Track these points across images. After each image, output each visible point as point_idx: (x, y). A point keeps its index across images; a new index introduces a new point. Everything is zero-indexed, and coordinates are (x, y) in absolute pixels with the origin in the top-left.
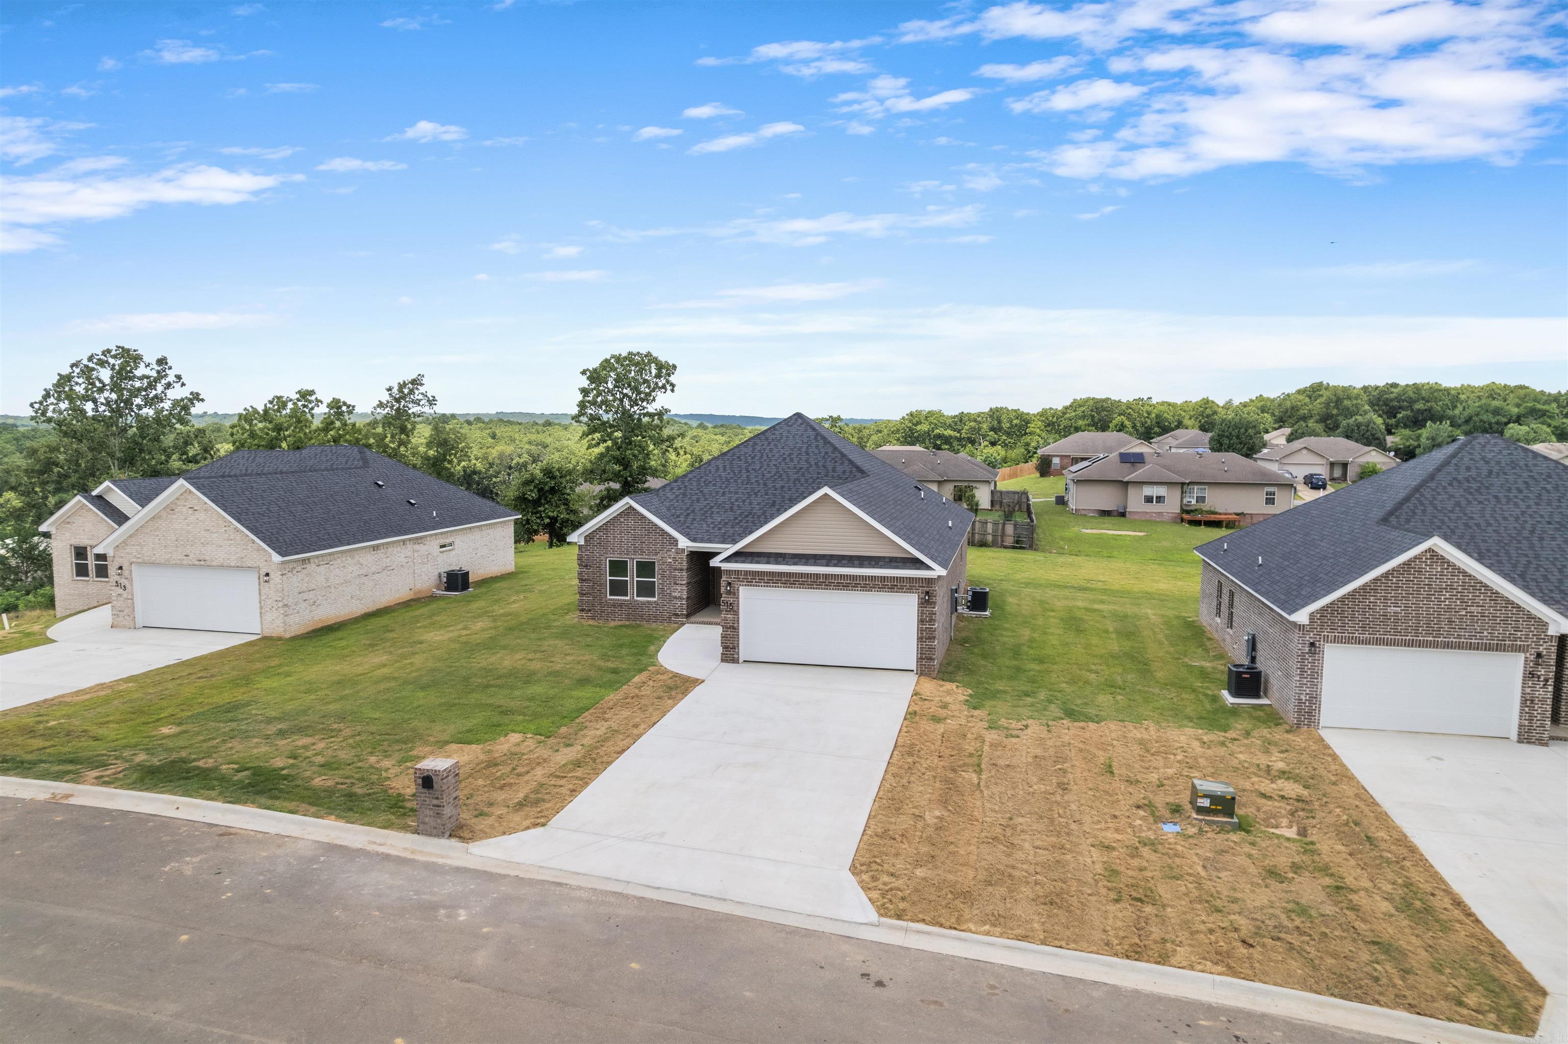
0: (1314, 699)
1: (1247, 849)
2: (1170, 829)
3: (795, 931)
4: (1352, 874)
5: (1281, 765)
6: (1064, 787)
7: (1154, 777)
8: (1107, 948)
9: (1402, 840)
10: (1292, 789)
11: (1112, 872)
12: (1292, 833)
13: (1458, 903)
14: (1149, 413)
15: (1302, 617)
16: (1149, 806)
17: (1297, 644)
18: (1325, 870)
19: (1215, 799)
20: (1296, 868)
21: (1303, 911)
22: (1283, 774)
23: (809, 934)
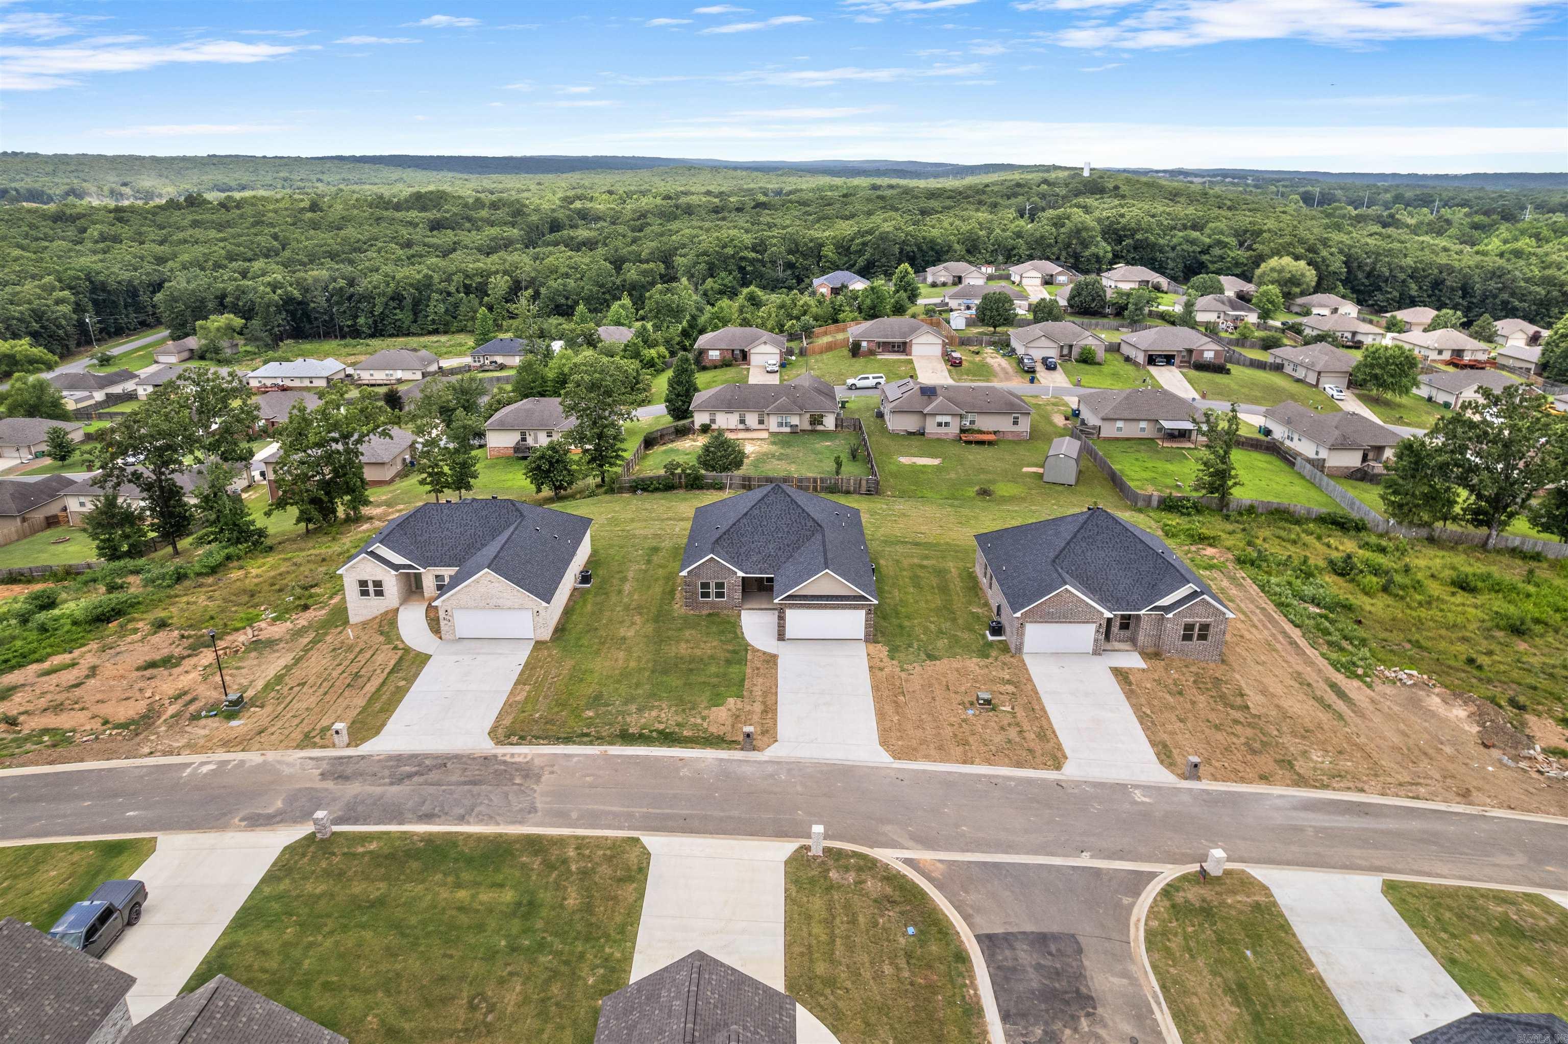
0: (1022, 644)
1: (995, 719)
2: (970, 712)
3: (873, 768)
4: (1026, 726)
5: (1007, 677)
6: (934, 699)
7: (963, 689)
8: (957, 762)
9: (1043, 709)
10: (1010, 688)
11: (955, 735)
12: (1009, 709)
13: (1054, 732)
14: (924, 238)
15: (1018, 615)
16: (962, 703)
17: (1016, 624)
18: (1018, 724)
19: (985, 700)
20: (1009, 725)
21: (1009, 741)
22: (1009, 682)
23: (877, 768)
